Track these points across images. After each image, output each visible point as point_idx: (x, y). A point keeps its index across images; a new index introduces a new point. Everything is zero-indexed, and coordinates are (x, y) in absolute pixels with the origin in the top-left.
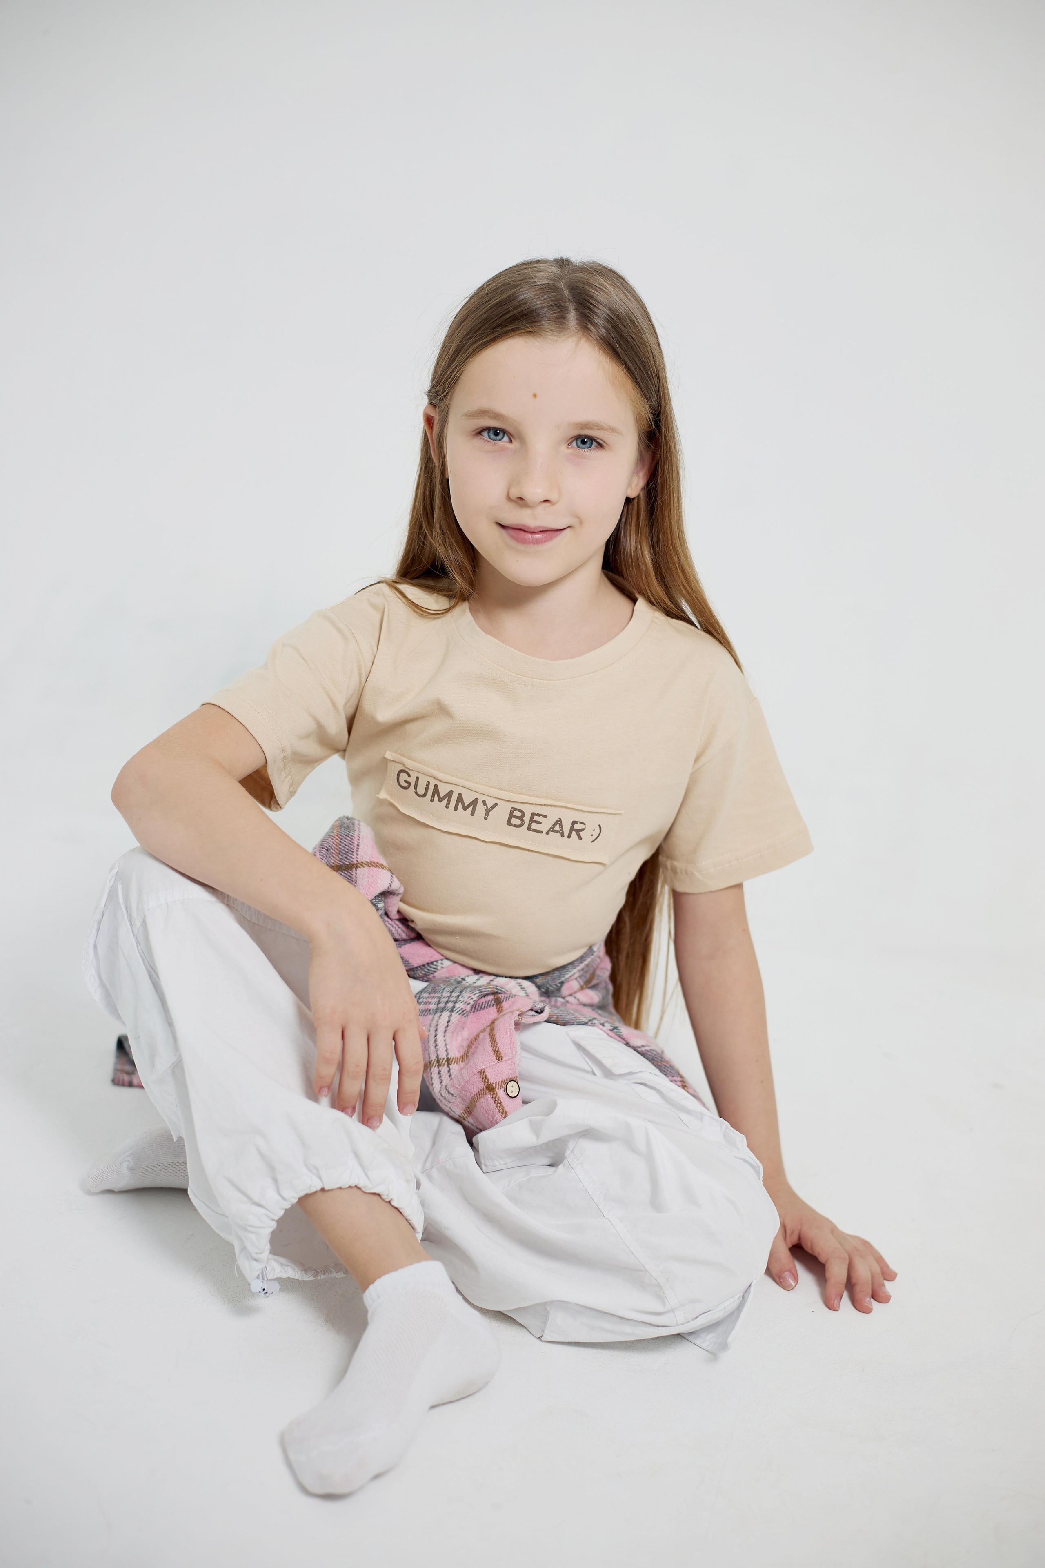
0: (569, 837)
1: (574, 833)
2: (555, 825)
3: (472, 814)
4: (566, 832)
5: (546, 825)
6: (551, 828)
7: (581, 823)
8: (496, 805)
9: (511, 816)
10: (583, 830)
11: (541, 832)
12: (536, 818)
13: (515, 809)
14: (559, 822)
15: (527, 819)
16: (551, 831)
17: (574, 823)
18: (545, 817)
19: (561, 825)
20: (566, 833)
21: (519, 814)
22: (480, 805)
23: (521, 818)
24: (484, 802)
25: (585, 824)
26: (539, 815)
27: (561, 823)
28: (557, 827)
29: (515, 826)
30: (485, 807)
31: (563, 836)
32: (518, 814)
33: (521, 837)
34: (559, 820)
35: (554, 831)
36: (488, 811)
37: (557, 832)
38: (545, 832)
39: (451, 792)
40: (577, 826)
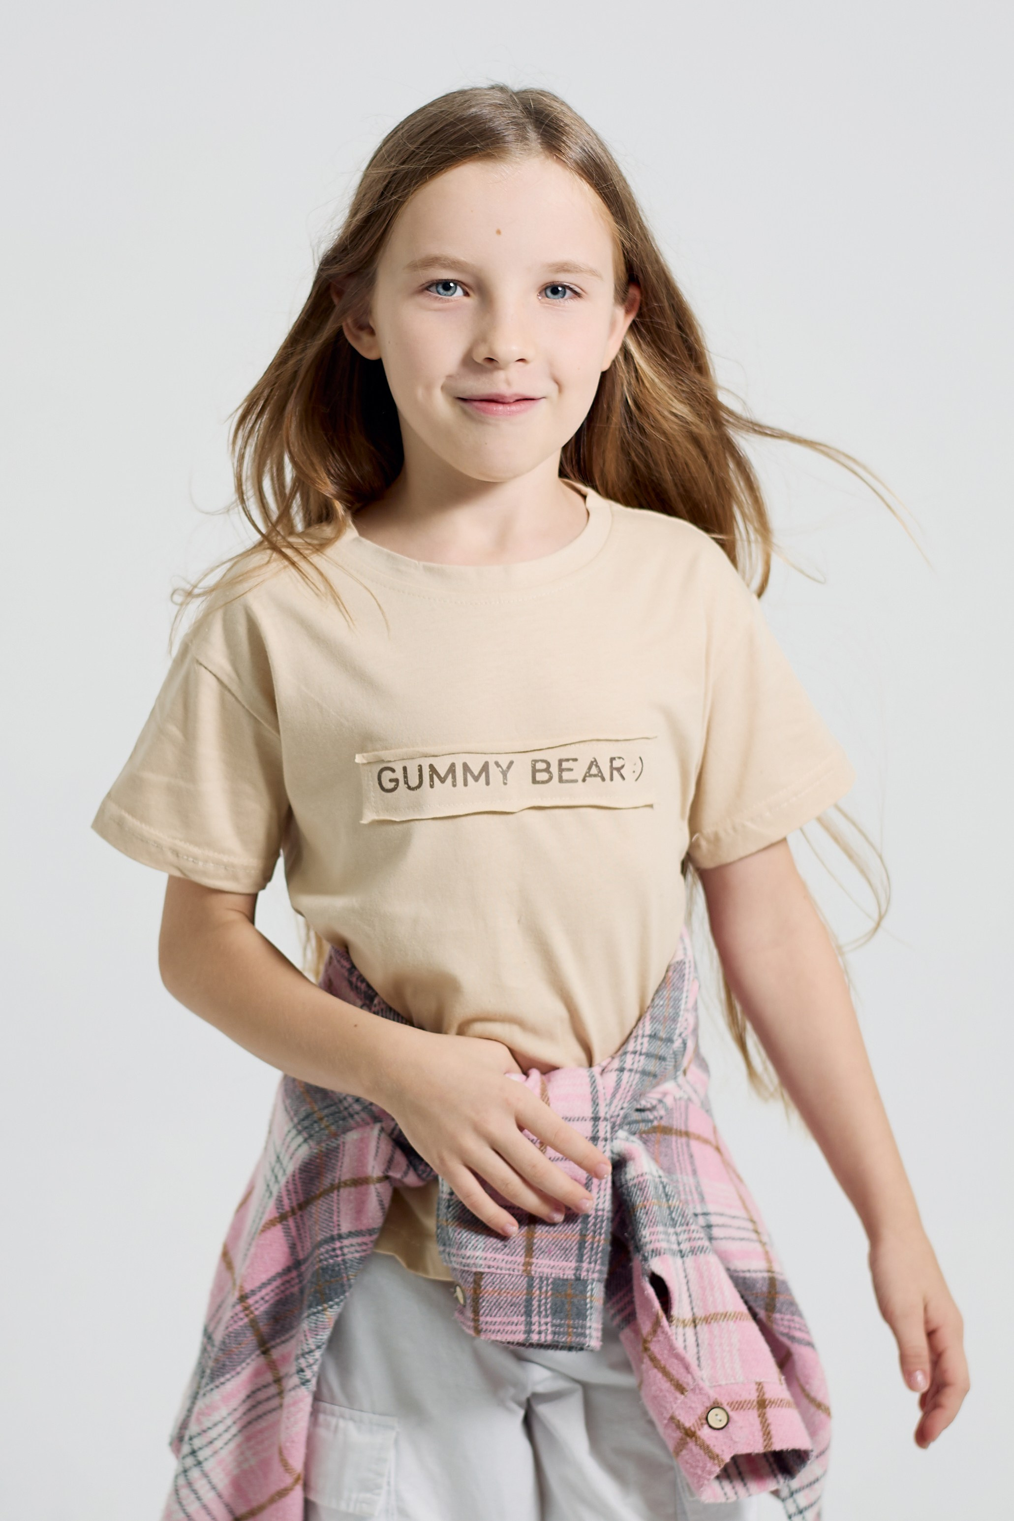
0: (612, 779)
1: (615, 773)
2: (590, 768)
3: (488, 783)
4: (606, 774)
5: (579, 770)
6: (587, 773)
7: (620, 758)
8: (511, 763)
9: (534, 771)
10: (623, 767)
11: (576, 781)
12: (565, 765)
13: (536, 761)
14: (594, 763)
15: (554, 769)
16: (588, 776)
17: (612, 759)
18: (575, 760)
19: (597, 766)
20: (607, 776)
21: (543, 766)
22: (492, 769)
23: (547, 770)
24: (497, 764)
25: (623, 759)
26: (567, 760)
27: (597, 763)
28: (593, 771)
29: (543, 782)
30: (500, 769)
31: (603, 779)
32: (541, 766)
33: (553, 794)
34: (593, 760)
35: (591, 776)
36: (505, 774)
37: (595, 776)
38: (580, 780)
39: (453, 765)
40: (617, 764)
